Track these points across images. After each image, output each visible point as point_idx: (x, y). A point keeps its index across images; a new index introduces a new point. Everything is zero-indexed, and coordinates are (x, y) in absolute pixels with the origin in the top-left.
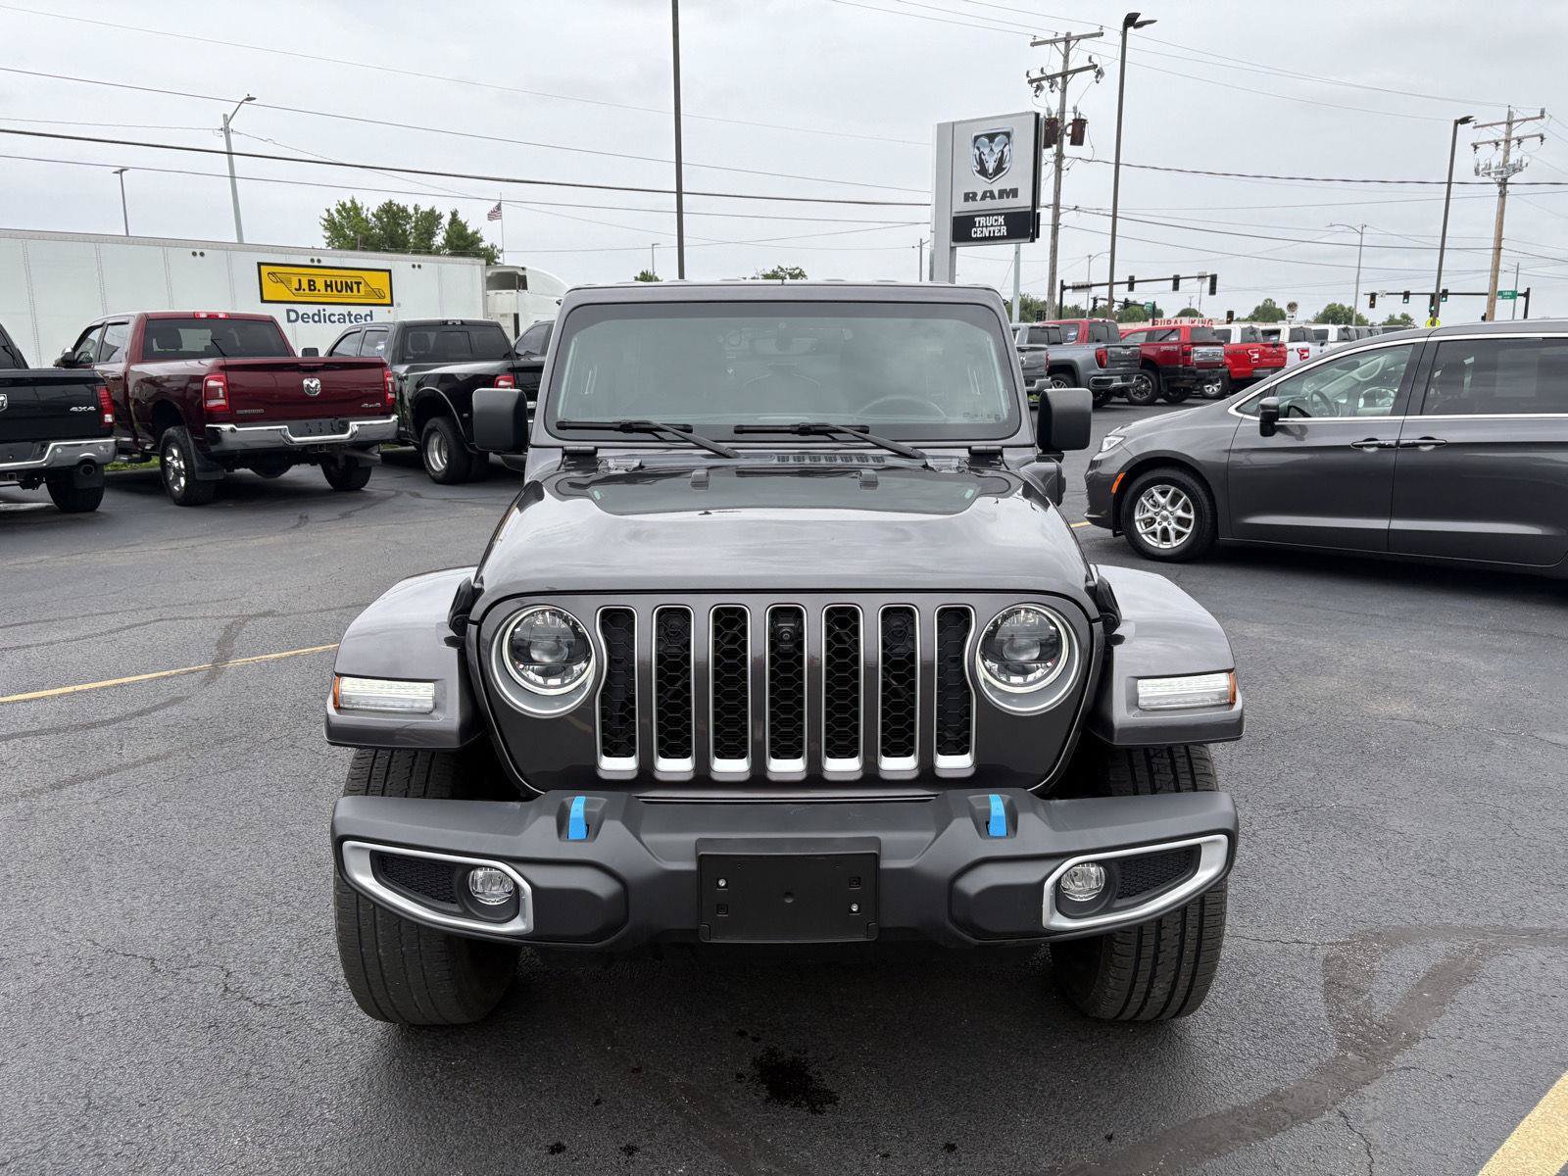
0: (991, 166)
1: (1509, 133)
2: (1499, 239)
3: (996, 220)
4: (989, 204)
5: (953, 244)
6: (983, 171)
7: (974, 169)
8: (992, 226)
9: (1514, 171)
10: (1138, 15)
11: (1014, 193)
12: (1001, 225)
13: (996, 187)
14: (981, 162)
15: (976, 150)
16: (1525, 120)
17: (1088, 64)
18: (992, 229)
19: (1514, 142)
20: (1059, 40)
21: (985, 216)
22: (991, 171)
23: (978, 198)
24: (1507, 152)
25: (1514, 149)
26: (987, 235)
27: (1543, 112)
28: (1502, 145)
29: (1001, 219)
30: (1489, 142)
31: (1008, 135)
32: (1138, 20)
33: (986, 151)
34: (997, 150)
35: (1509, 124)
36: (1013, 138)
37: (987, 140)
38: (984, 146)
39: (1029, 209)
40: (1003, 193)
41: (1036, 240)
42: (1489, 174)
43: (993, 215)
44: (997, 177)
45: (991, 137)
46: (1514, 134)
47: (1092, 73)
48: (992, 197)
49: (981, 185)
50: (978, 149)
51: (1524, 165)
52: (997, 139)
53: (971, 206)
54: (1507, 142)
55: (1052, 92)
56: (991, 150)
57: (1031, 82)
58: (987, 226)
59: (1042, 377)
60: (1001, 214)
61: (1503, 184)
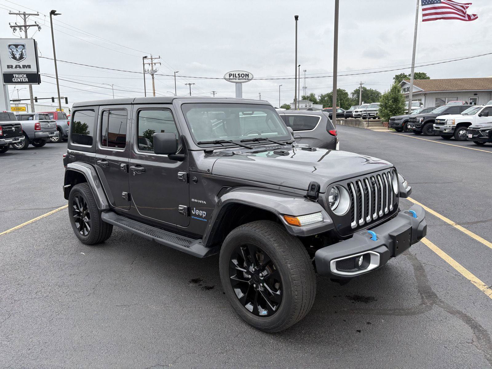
0: (18, 56)
1: (152, 62)
2: (154, 90)
3: (23, 76)
4: (18, 70)
5: (4, 84)
6: (14, 58)
7: (10, 57)
8: (21, 78)
9: (155, 72)
10: (56, 11)
11: (29, 67)
12: (25, 78)
13: (21, 63)
14: (13, 55)
15: (10, 50)
16: (155, 58)
17: (35, 24)
18: (21, 79)
19: (154, 64)
20: (21, 14)
21: (18, 74)
22: (18, 58)
23: (14, 67)
24: (152, 67)
25: (154, 66)
26: (20, 81)
27: (159, 57)
28: (151, 65)
29: (25, 76)
30: (147, 64)
31: (23, 46)
32: (56, 13)
33: (15, 51)
34: (19, 50)
35: (152, 59)
36: (26, 47)
37: (14, 47)
38: (13, 48)
39: (36, 73)
40: (24, 66)
41: (40, 84)
42: (149, 72)
43: (21, 74)
44: (20, 61)
45: (17, 46)
46: (153, 62)
47: (37, 27)
48: (20, 67)
49: (14, 63)
50: (11, 49)
51: (157, 70)
52: (19, 47)
53: (10, 70)
54: (152, 64)
55: (21, 31)
56: (17, 50)
57: (11, 27)
58: (19, 78)
59: (56, 131)
60: (25, 74)
61: (153, 75)
